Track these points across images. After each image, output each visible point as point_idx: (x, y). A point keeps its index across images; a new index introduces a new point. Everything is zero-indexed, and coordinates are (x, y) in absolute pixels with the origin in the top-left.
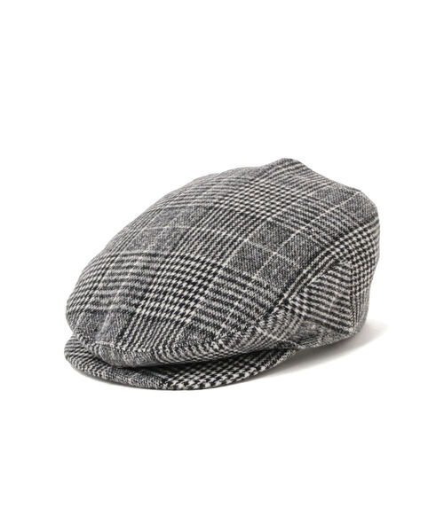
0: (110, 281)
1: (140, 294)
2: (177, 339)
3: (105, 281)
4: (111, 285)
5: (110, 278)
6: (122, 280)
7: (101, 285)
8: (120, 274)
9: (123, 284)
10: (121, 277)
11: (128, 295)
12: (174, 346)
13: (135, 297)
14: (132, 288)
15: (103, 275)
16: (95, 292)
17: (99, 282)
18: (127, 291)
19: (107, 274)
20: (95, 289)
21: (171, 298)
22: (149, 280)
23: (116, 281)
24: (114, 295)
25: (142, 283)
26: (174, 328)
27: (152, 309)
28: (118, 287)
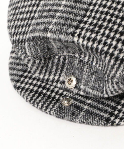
0: (44, 11)
1: (75, 23)
2: (118, 75)
3: (40, 11)
4: (45, 14)
5: (44, 8)
6: (56, 11)
7: (37, 15)
8: (53, 5)
9: (58, 14)
10: (55, 8)
11: (63, 25)
12: (115, 80)
13: (70, 26)
14: (67, 19)
15: (38, 6)
16: (33, 22)
17: (35, 12)
18: (62, 21)
19: (41, 5)
20: (32, 19)
21: (107, 32)
22: (82, 13)
23: (49, 10)
24: (50, 23)
25: (76, 15)
26: (115, 64)
27: (89, 39)
28: (53, 17)
